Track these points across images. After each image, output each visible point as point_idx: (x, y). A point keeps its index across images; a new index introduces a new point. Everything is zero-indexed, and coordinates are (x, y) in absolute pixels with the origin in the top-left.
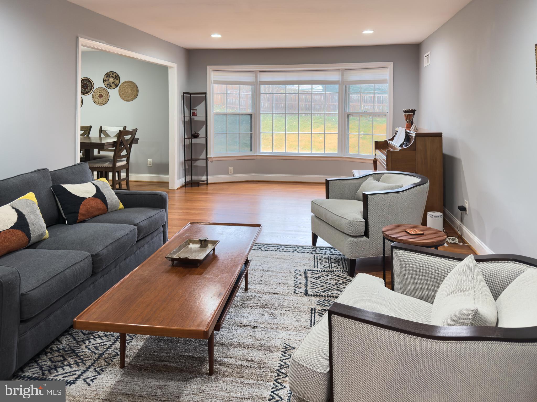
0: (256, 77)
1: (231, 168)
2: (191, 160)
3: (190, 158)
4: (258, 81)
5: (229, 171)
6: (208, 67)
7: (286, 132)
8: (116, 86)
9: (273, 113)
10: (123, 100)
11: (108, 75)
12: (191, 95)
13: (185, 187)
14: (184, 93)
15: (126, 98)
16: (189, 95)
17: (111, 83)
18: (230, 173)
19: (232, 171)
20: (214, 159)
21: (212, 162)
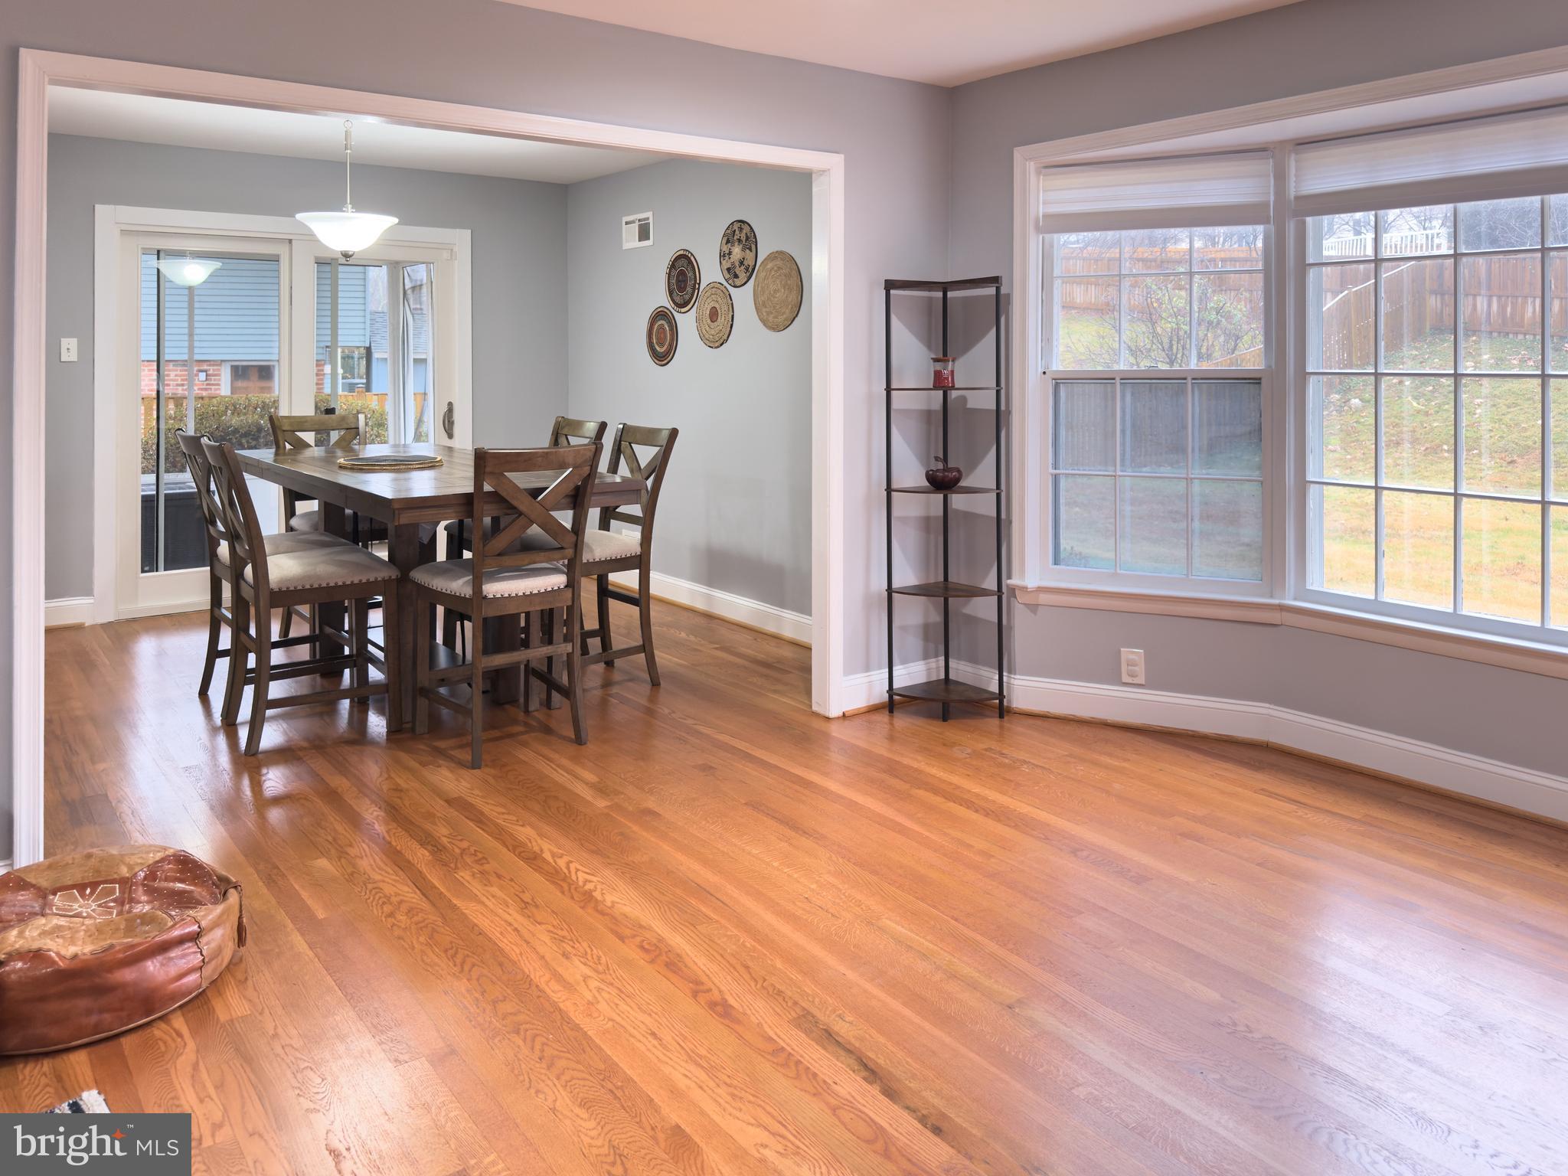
0: (1280, 177)
1: (1133, 656)
2: (946, 588)
3: (941, 578)
4: (1292, 193)
5: (1124, 668)
6: (1019, 153)
7: (1463, 490)
8: (748, 274)
9: (1377, 376)
10: (765, 325)
11: (729, 238)
12: (950, 294)
13: (891, 711)
14: (890, 285)
15: (771, 318)
16: (940, 294)
17: (737, 264)
18: (1129, 680)
19: (1140, 669)
20: (1044, 598)
21: (1033, 608)
